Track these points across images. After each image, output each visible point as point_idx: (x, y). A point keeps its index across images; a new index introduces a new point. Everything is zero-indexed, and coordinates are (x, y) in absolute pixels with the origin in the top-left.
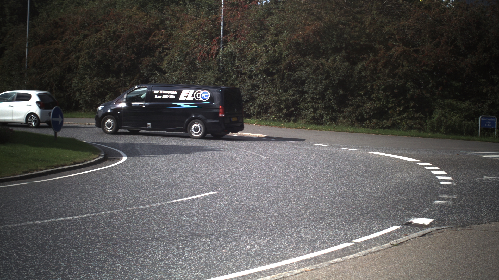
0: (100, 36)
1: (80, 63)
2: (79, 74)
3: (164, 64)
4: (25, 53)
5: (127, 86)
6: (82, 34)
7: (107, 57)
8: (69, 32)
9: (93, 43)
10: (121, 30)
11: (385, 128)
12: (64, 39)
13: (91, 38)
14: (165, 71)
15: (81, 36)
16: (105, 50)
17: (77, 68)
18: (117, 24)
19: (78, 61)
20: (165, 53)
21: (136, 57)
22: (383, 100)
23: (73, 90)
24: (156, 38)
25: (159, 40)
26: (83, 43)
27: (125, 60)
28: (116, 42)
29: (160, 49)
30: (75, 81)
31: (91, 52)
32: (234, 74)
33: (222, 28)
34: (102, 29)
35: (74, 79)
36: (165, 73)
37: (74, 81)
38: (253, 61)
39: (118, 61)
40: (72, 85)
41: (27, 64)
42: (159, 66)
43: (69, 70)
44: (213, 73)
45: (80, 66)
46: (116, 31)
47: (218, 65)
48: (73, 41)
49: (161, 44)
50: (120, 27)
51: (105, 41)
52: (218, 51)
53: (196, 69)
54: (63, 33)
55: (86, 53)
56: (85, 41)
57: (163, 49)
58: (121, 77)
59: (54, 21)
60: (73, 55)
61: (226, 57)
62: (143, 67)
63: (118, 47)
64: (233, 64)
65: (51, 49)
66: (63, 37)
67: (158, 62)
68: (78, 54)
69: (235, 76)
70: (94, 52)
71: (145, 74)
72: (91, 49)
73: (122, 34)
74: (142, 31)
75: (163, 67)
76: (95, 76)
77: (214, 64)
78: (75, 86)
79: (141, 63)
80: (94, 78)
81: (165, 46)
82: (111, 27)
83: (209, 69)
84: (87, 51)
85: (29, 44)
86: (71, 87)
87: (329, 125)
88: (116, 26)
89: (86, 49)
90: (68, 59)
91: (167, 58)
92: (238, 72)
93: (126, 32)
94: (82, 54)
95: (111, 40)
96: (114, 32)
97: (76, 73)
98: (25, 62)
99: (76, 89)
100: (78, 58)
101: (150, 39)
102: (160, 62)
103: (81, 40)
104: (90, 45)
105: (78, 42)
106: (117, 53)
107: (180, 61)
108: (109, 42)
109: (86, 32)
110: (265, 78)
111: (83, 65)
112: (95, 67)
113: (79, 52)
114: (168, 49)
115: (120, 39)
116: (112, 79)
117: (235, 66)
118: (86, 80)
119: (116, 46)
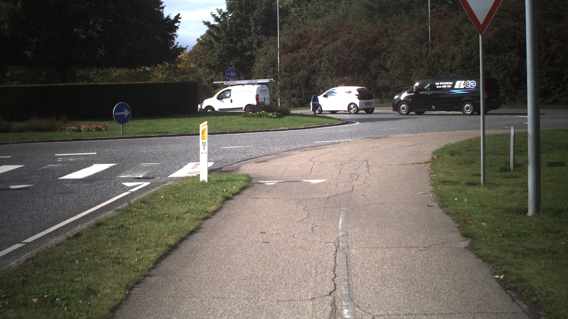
0: (337, 44)
1: (322, 66)
2: (322, 75)
3: (388, 64)
4: (277, 60)
5: (360, 83)
6: (322, 43)
7: (343, 61)
8: (311, 42)
9: (332, 50)
10: (353, 38)
11: (549, 104)
12: (308, 48)
13: (330, 46)
14: (389, 70)
15: (321, 45)
16: (342, 55)
17: (320, 70)
18: (350, 34)
19: (320, 65)
20: (388, 56)
21: (366, 59)
22: (546, 84)
23: (318, 87)
24: (380, 44)
25: (383, 45)
26: (324, 51)
27: (358, 63)
28: (350, 48)
29: (385, 53)
30: (319, 80)
31: (331, 57)
32: (440, 69)
33: (430, 35)
34: (338, 38)
35: (318, 79)
36: (388, 71)
37: (317, 80)
38: (453, 59)
39: (352, 63)
40: (317, 84)
41: (279, 69)
42: (385, 66)
43: (314, 72)
44: (424, 69)
45: (322, 69)
46: (349, 40)
47: (428, 63)
48: (316, 49)
49: (385, 49)
50: (352, 36)
51: (341, 48)
52: (427, 53)
53: (412, 67)
54: (307, 43)
55: (327, 59)
56: (325, 49)
57: (387, 52)
58: (356, 76)
59: (300, 33)
60: (316, 60)
61: (434, 57)
62: (372, 67)
63: (351, 52)
64: (439, 62)
65: (299, 56)
66: (307, 46)
67: (383, 63)
68: (320, 60)
69: (441, 71)
70: (333, 57)
71: (374, 73)
72: (330, 55)
73: (354, 42)
74: (370, 39)
75: (387, 66)
76: (335, 76)
77: (425, 62)
78: (319, 85)
79: (370, 64)
80: (334, 78)
81: (388, 50)
82: (345, 37)
83: (422, 66)
84: (327, 56)
85: (280, 53)
86: (316, 85)
87: (509, 104)
88: (349, 36)
89: (326, 56)
90: (313, 63)
91: (390, 59)
92: (443, 68)
93: (358, 40)
94: (324, 59)
95: (345, 47)
96: (348, 41)
97: (319, 74)
98: (278, 68)
99: (319, 87)
100: (321, 62)
101: (376, 45)
102: (384, 63)
103: (322, 48)
104: (329, 52)
105: (320, 50)
106: (351, 57)
107: (400, 61)
108: (344, 49)
109: (326, 42)
110: (462, 71)
111: (325, 68)
112: (334, 69)
113: (321, 57)
114: (391, 52)
115: (353, 46)
116: (348, 78)
117: (440, 64)
118: (327, 79)
119: (350, 52)
